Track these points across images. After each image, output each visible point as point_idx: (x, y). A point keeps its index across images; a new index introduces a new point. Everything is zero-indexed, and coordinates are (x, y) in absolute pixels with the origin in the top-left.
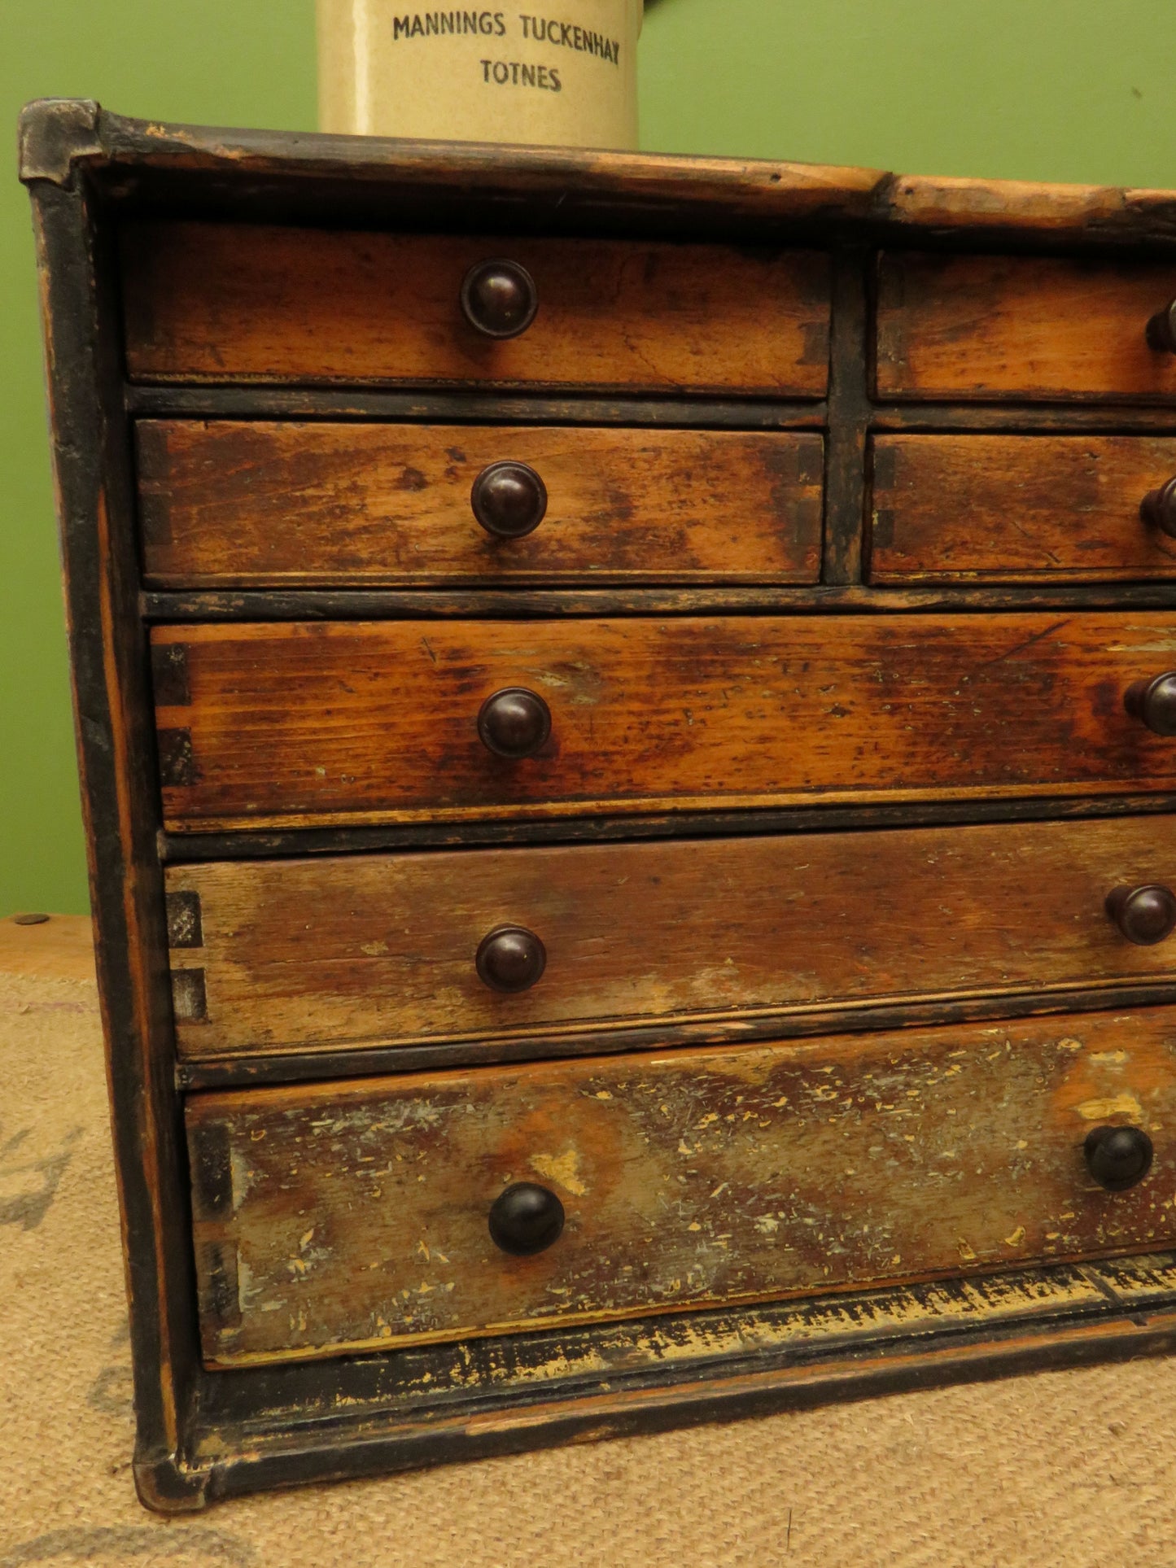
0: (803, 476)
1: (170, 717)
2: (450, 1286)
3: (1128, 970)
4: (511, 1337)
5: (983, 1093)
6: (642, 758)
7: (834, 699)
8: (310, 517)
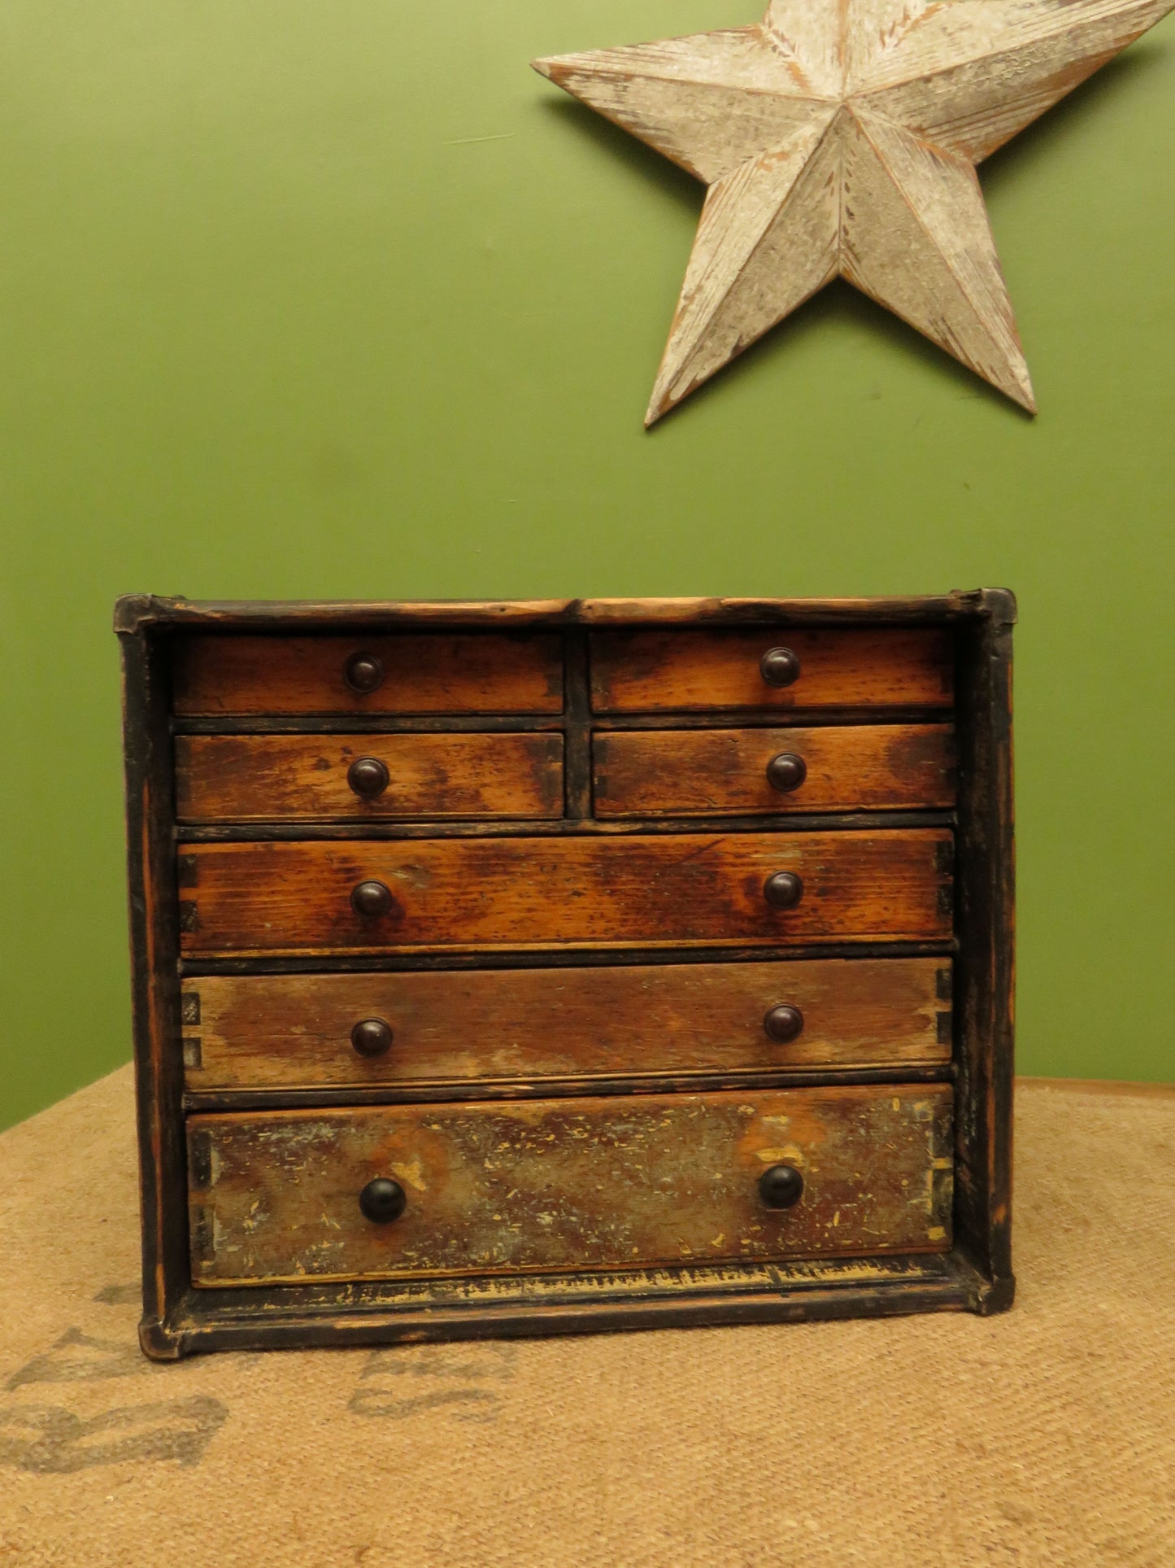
0: (550, 757)
1: (187, 894)
2: (342, 1245)
3: (785, 1061)
4: (380, 1282)
5: (688, 1139)
6: (455, 921)
7: (573, 886)
8: (266, 785)
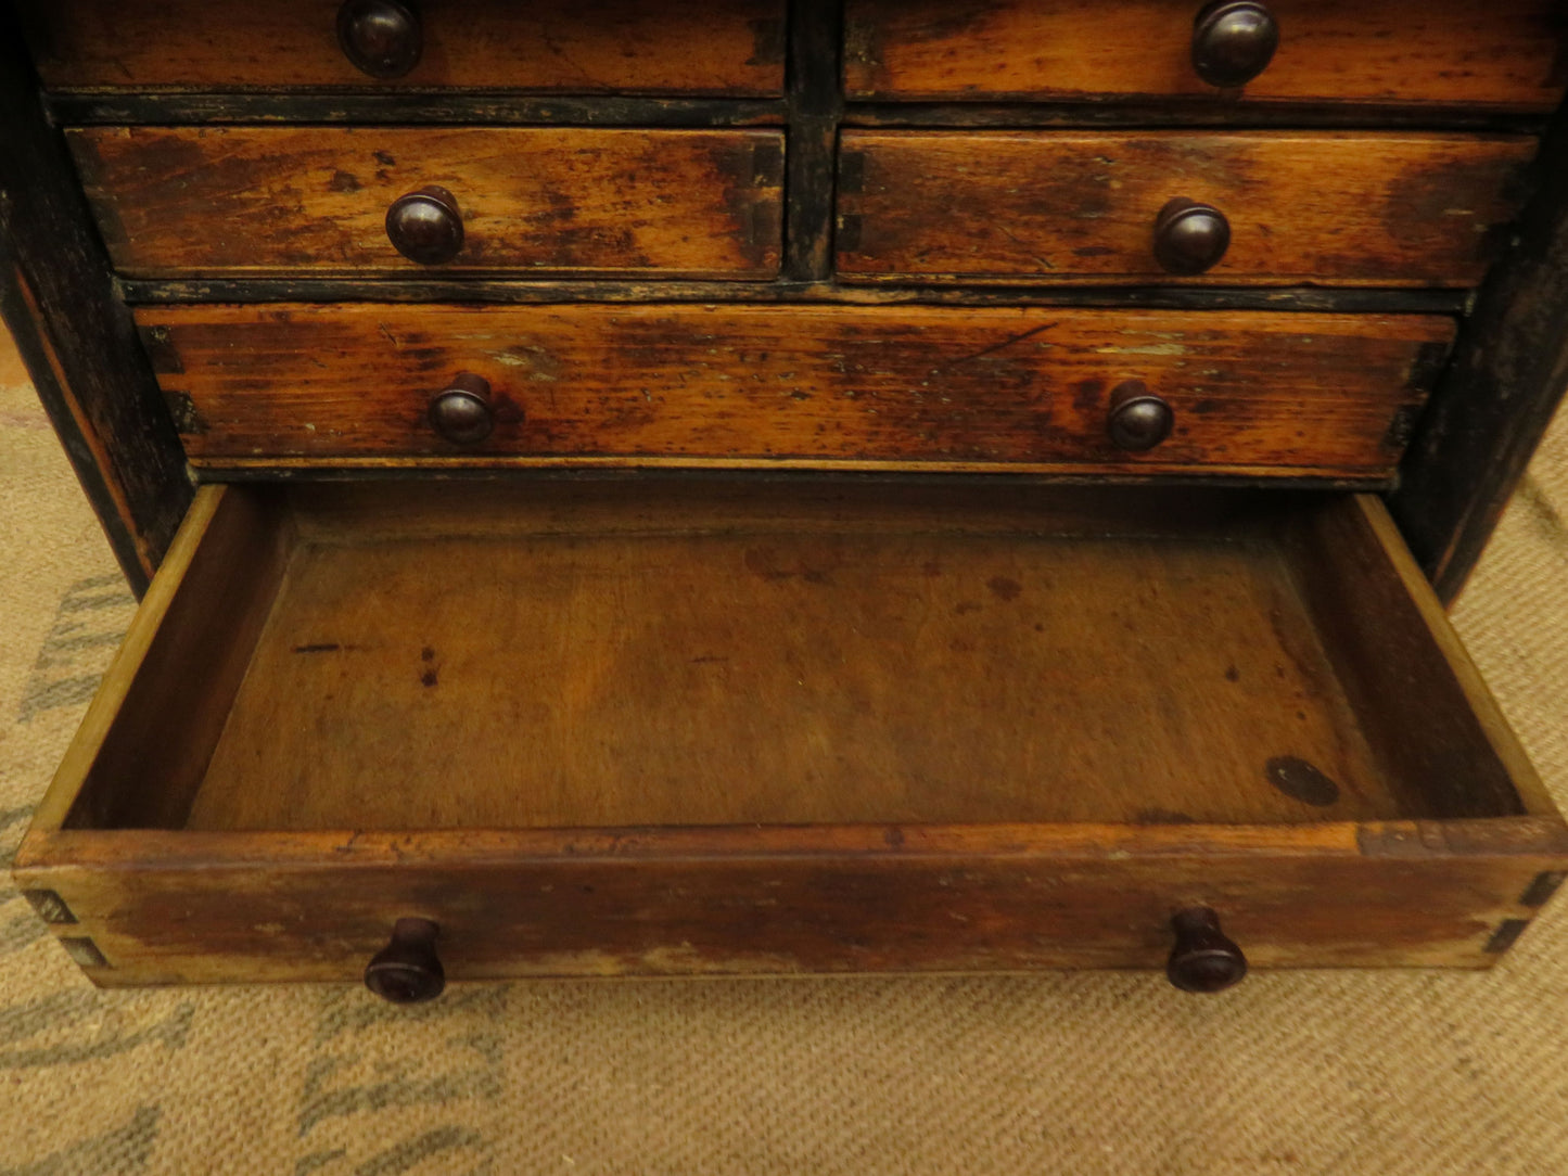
0: (759, 178)
1: (168, 382)
6: (603, 426)
7: (793, 384)
8: (252, 218)
